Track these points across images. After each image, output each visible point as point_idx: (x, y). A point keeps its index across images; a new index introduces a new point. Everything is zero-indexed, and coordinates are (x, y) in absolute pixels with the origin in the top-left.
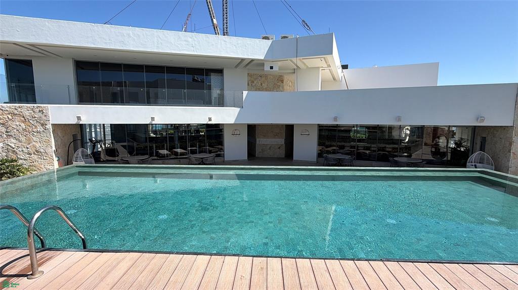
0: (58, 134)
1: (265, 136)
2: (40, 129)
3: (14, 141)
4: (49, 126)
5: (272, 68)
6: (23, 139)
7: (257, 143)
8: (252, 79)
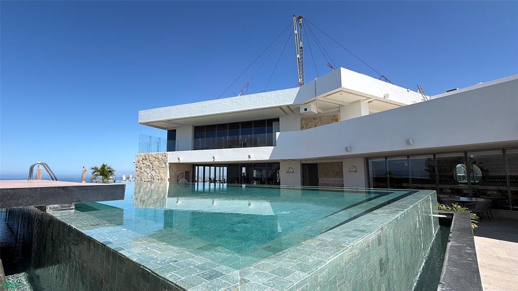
0: (173, 170)
1: (326, 175)
2: (164, 166)
3: (154, 173)
4: (168, 164)
5: (306, 110)
6: (157, 171)
7: (319, 182)
8: (307, 122)
